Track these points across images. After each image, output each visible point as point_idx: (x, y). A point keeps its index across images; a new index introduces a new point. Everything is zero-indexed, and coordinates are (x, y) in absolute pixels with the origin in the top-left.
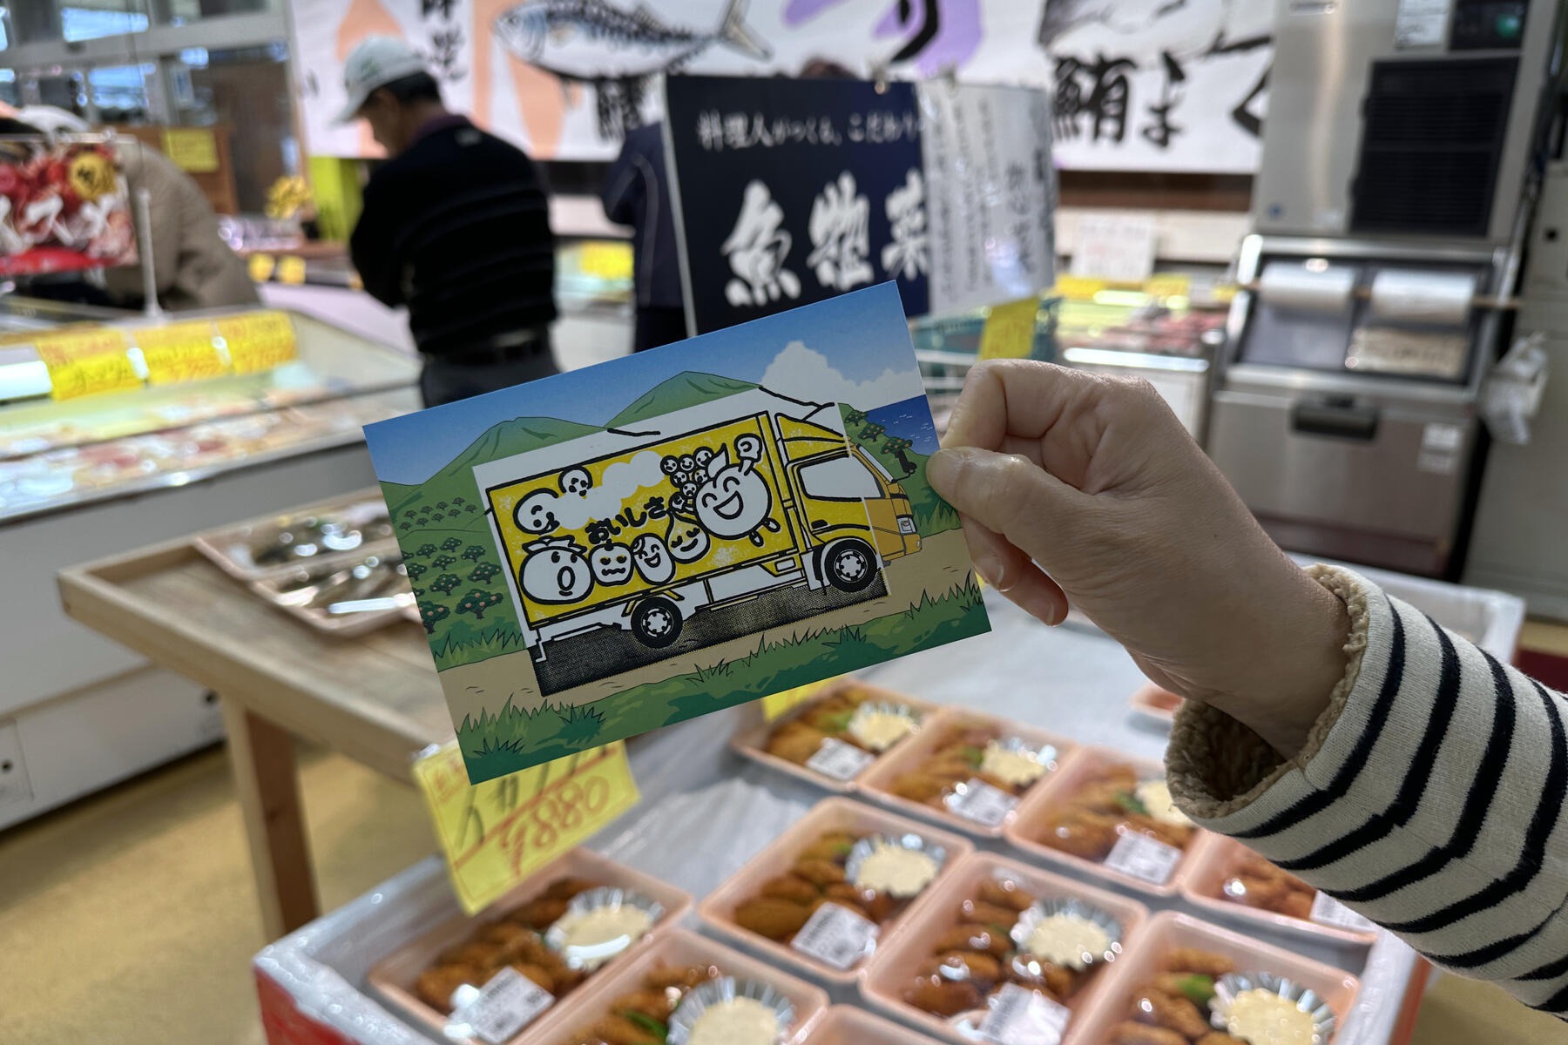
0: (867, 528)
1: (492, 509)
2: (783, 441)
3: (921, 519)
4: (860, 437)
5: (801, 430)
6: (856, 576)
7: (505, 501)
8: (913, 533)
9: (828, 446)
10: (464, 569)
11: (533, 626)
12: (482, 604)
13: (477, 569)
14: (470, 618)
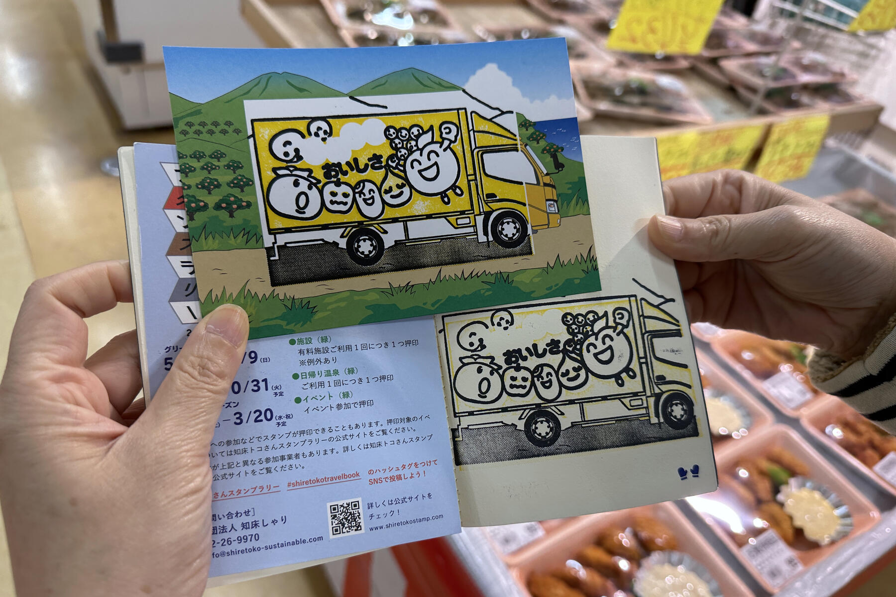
0: (524, 205)
1: (253, 135)
2: (474, 132)
3: (562, 205)
4: (528, 139)
5: (487, 126)
6: (512, 237)
7: (265, 132)
8: (556, 213)
9: (505, 141)
10: (224, 177)
11: (271, 231)
12: (235, 206)
13: (235, 179)
14: (223, 215)
